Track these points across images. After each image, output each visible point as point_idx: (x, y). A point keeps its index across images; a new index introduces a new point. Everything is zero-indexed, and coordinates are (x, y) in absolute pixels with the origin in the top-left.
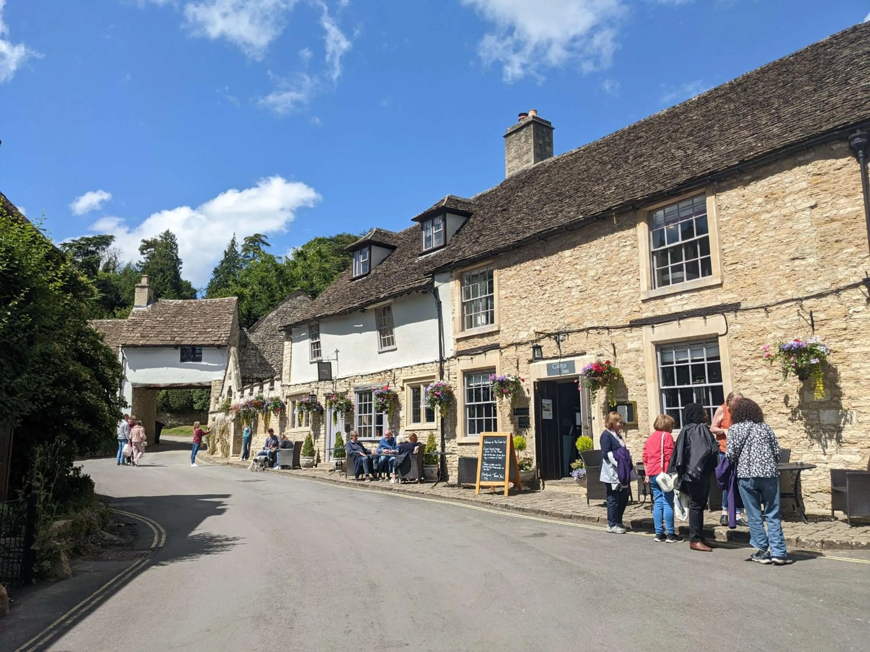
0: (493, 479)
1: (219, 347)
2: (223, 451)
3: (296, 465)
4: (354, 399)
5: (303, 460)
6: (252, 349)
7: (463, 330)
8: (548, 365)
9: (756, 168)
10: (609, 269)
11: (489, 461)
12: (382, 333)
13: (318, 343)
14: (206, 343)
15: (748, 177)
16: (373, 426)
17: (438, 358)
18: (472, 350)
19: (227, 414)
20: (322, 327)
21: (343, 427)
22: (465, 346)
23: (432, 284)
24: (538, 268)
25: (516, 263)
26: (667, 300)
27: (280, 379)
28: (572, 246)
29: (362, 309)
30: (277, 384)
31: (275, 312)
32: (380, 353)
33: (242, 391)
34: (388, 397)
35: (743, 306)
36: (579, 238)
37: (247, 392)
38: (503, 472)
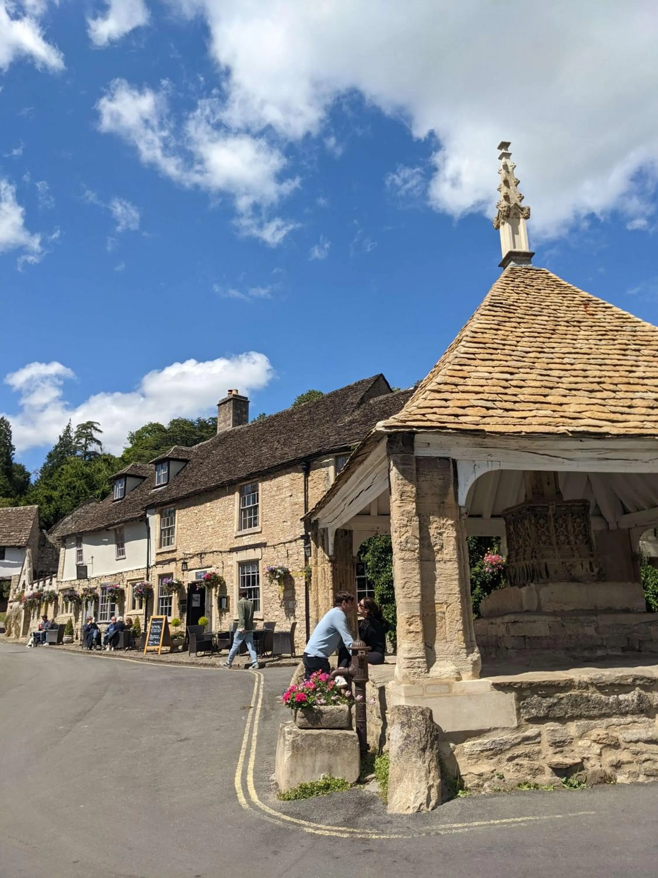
0: (154, 645)
1: (20, 547)
2: (16, 633)
3: (60, 641)
4: (99, 592)
5: (65, 638)
6: (50, 548)
7: (160, 547)
8: (196, 573)
9: (276, 471)
10: (224, 516)
11: (153, 634)
12: (118, 546)
13: (81, 550)
14: (9, 544)
15: (272, 476)
16: (108, 612)
17: (146, 566)
18: (164, 561)
19: (21, 604)
20: (84, 539)
21: (93, 613)
22: (161, 558)
23: (146, 515)
24: (196, 511)
25: (186, 507)
26: (244, 538)
27: (56, 577)
28: (210, 500)
29: (106, 529)
30: (54, 580)
31: (71, 516)
32: (117, 560)
33: (32, 584)
34: (116, 592)
35: (268, 545)
36: (213, 496)
37: (35, 585)
38: (159, 640)
